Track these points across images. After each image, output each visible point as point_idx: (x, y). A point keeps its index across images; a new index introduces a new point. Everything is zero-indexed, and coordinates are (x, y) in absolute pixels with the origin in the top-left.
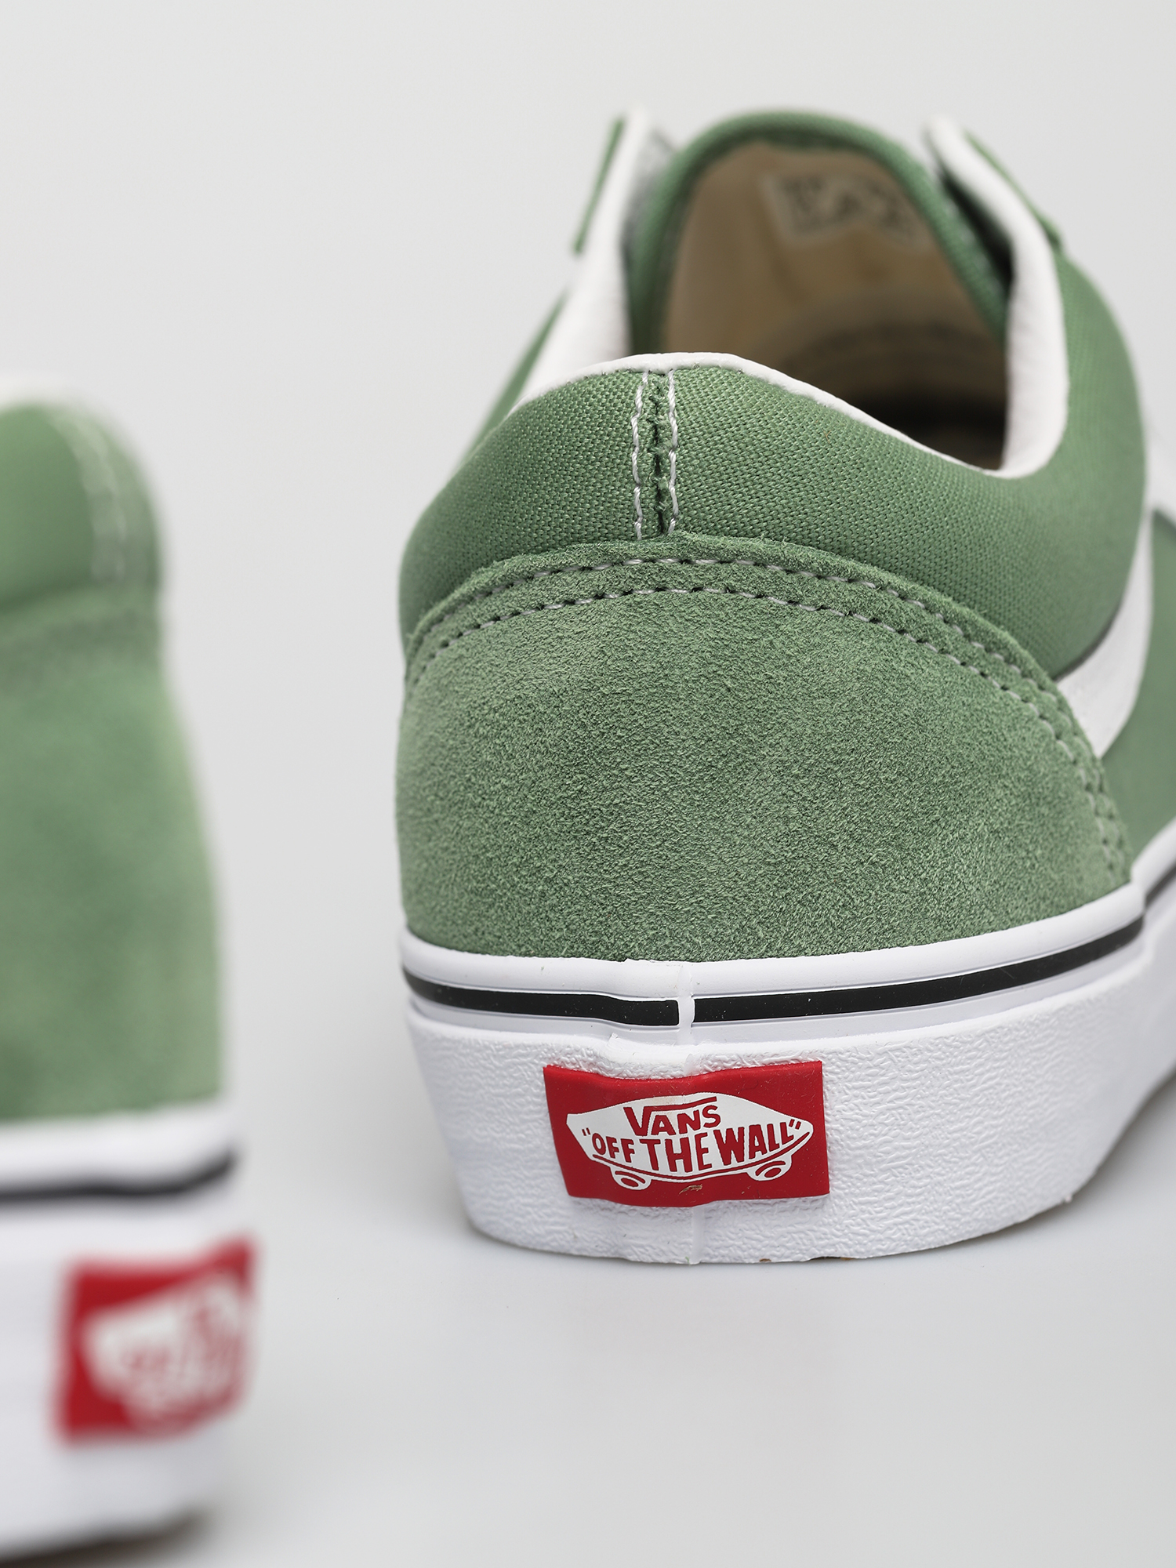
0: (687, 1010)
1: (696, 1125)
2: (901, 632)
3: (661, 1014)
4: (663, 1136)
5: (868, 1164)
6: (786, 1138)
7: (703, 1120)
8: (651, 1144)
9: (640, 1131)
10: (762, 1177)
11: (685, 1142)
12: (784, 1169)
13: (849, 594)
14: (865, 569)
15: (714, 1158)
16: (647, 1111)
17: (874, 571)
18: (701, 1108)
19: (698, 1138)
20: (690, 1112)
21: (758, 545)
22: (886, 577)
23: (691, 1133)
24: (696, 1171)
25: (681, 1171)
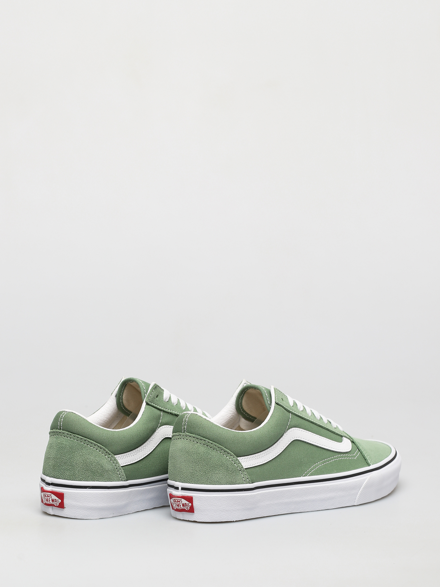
0: (180, 488)
1: (179, 502)
2: (211, 448)
3: (177, 488)
4: (176, 503)
5: (199, 510)
6: (189, 505)
7: (180, 502)
8: (175, 503)
9: (174, 502)
10: (187, 510)
11: (178, 504)
12: (189, 509)
13: (204, 442)
14: (206, 440)
15: (182, 506)
16: (174, 499)
17: (207, 440)
18: (180, 500)
19: (180, 504)
20: (179, 500)
21: (194, 435)
22: (209, 441)
23: (179, 503)
24: (180, 507)
25: (178, 507)
